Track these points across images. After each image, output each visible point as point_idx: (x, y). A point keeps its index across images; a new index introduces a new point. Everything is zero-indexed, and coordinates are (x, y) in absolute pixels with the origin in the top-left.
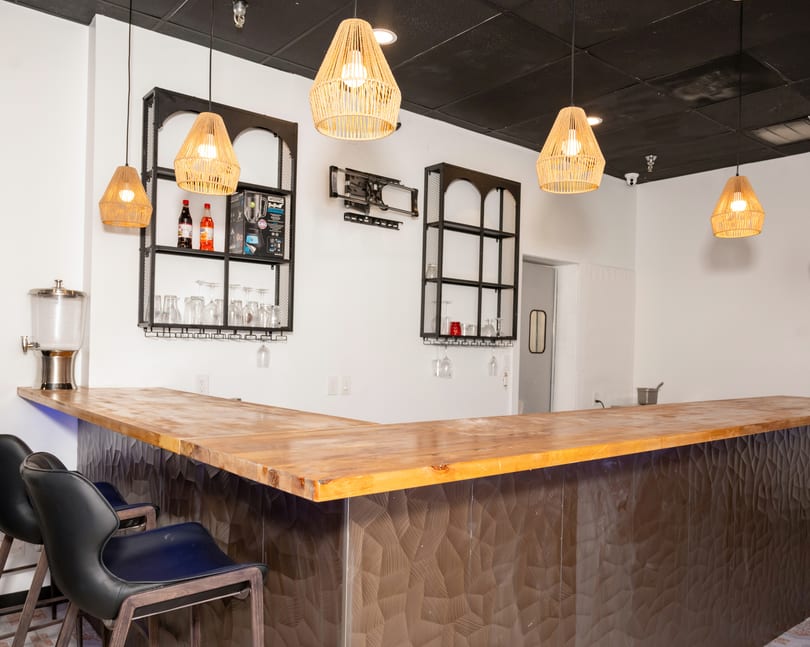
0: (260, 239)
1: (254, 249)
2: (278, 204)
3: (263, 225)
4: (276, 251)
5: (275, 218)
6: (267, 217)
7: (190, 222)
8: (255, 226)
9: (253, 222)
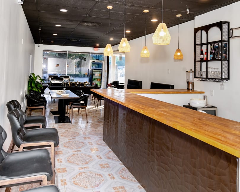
0: (213, 55)
1: (212, 58)
2: (217, 45)
3: (213, 51)
4: (217, 58)
5: (216, 49)
6: (214, 49)
7: (203, 54)
8: (212, 52)
9: (211, 51)
